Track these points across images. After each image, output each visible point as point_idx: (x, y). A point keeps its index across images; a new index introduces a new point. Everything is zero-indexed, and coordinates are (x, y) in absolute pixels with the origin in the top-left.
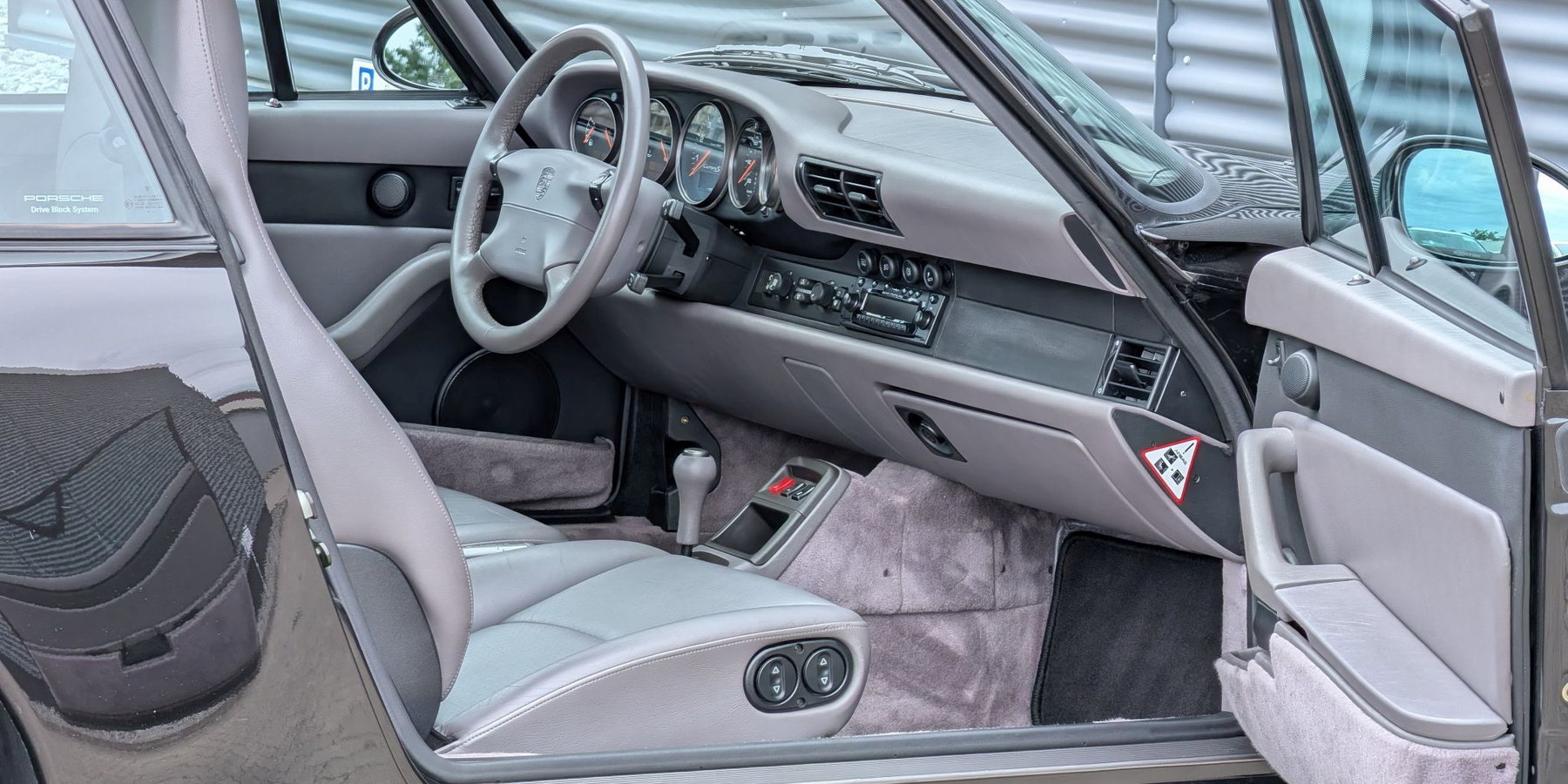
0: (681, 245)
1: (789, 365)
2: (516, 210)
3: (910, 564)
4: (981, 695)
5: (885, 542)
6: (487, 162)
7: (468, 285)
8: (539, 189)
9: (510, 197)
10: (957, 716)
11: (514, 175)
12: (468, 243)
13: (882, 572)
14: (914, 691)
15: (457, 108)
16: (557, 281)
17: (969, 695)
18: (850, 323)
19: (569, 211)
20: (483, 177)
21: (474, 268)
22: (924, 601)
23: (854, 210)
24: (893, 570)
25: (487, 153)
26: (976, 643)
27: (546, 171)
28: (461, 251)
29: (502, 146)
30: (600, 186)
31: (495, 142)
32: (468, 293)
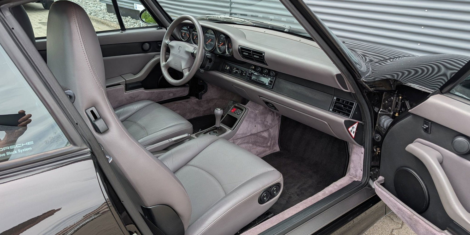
0: (208, 61)
1: (233, 86)
2: (173, 55)
3: (259, 123)
4: (271, 144)
5: (255, 120)
6: (166, 43)
7: (164, 69)
8: (178, 51)
9: (172, 51)
10: (267, 149)
11: (172, 47)
12: (164, 60)
13: (254, 126)
14: (260, 146)
15: (157, 29)
16: (186, 73)
17: (269, 144)
18: (249, 80)
19: (186, 57)
20: (165, 46)
21: (166, 66)
22: (262, 130)
23: (254, 59)
24: (256, 125)
25: (166, 41)
26: (270, 135)
27: (180, 47)
28: (162, 62)
29: (168, 40)
30: (194, 52)
31: (167, 39)
32: (165, 71)
